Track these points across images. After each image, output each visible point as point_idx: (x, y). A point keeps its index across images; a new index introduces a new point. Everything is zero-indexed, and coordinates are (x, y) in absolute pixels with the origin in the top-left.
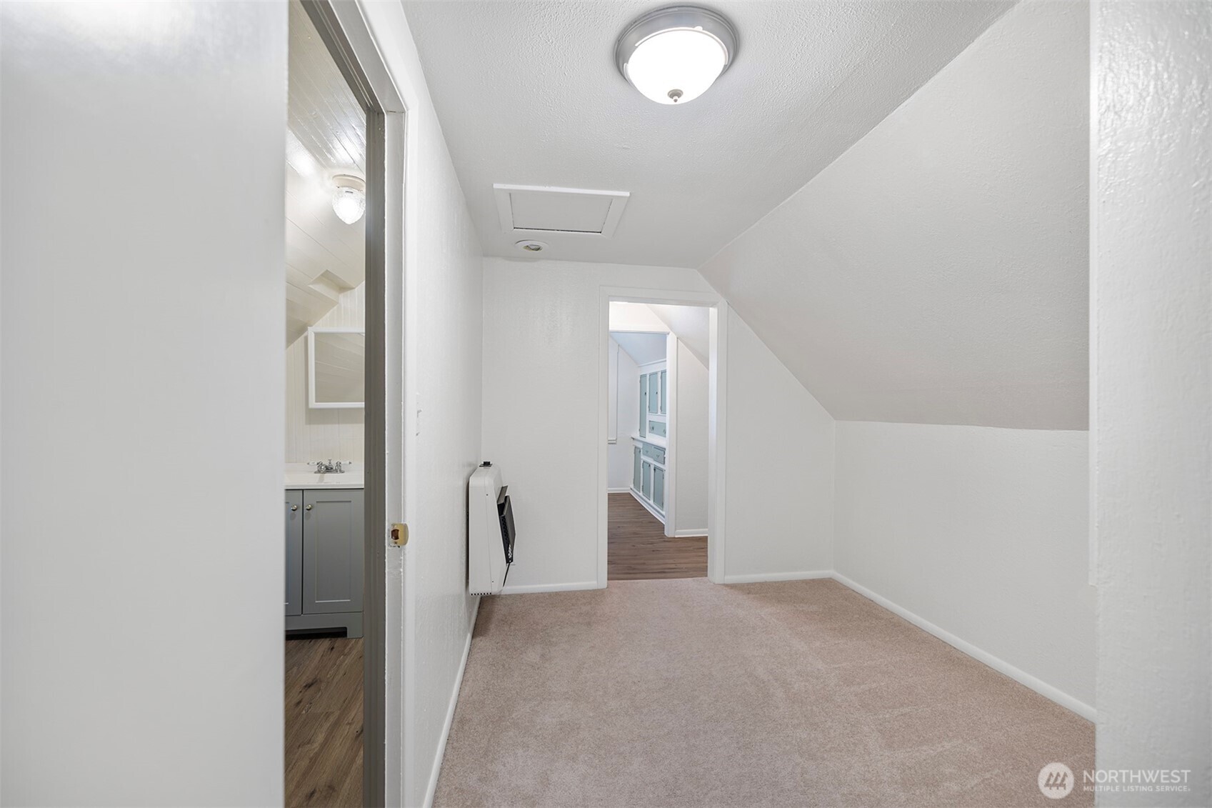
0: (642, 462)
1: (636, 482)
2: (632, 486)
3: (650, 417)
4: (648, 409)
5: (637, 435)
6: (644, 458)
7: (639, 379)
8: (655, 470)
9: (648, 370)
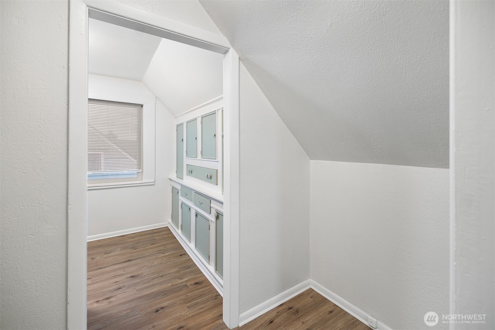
0: (180, 203)
1: (174, 218)
2: (170, 220)
3: (187, 161)
4: (185, 154)
5: (174, 176)
6: (182, 199)
7: (176, 128)
8: (196, 215)
9: (184, 119)
